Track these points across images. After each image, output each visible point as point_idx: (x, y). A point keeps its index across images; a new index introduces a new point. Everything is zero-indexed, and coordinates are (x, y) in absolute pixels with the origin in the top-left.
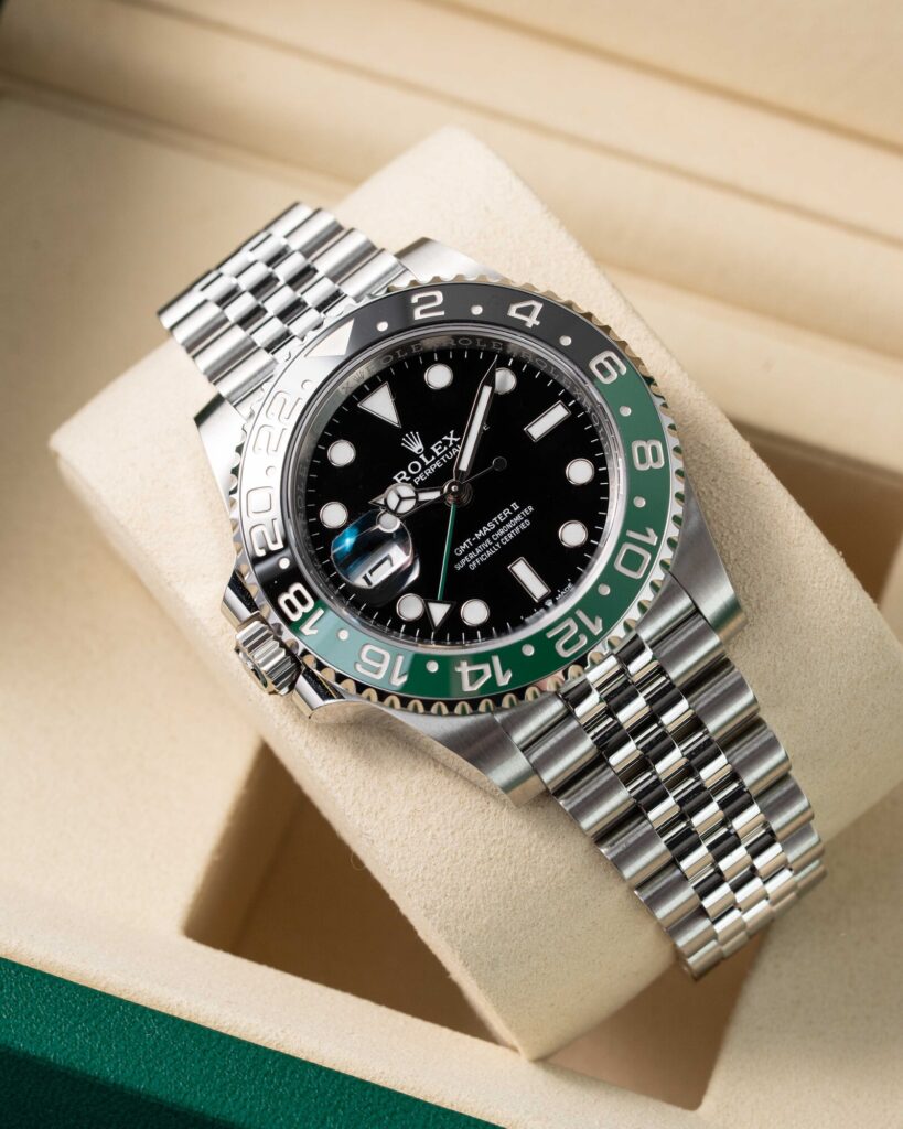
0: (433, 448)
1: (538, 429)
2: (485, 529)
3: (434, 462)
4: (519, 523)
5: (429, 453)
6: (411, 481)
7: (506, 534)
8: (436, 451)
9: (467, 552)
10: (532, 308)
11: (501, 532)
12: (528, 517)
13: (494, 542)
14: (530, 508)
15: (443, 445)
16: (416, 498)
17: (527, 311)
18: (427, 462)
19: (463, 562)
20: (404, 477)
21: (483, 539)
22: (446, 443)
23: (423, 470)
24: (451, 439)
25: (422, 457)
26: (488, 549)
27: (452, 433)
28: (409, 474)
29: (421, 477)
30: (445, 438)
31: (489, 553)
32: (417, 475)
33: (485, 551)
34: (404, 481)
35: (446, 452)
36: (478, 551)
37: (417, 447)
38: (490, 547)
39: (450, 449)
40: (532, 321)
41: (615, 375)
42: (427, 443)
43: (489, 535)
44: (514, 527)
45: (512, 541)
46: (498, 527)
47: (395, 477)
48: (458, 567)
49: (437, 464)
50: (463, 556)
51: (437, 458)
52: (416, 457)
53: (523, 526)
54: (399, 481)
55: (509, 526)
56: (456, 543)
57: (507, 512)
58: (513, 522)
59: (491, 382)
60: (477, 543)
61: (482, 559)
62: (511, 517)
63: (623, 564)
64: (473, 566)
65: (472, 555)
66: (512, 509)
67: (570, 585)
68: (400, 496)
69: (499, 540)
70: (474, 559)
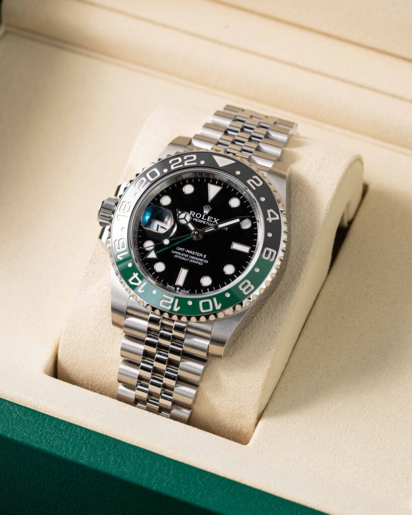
0: (209, 217)
1: (236, 246)
2: (191, 252)
3: (204, 220)
4: (200, 261)
5: (206, 217)
6: (193, 218)
7: (193, 260)
8: (209, 219)
9: (180, 251)
10: (275, 216)
11: (193, 258)
12: (203, 263)
13: (188, 258)
14: (207, 262)
15: (212, 219)
16: (188, 223)
17: (273, 215)
18: (203, 218)
19: (175, 252)
20: (193, 215)
21: (187, 253)
22: (213, 220)
23: (199, 219)
24: (216, 221)
25: (204, 216)
26: (185, 257)
27: (218, 220)
28: (195, 215)
29: (196, 220)
30: (215, 219)
31: (183, 259)
32: (196, 218)
33: (183, 257)
34: (192, 215)
35: (210, 222)
36: (182, 255)
37: (206, 212)
38: (186, 257)
39: (212, 223)
40: (270, 219)
41: (268, 258)
42: (209, 214)
43: (190, 254)
44: (197, 261)
45: (192, 263)
46: (194, 256)
47: (191, 212)
48: (173, 252)
49: (204, 222)
50: (177, 251)
51: (206, 221)
52: (202, 214)
53: (199, 263)
54: (191, 213)
55: (197, 259)
56: (181, 246)
57: (201, 255)
58: (199, 259)
59: (241, 220)
60: (184, 252)
61: (180, 258)
62: (200, 257)
63: (203, 303)
64: (176, 256)
65: (179, 253)
66: (203, 256)
67: (188, 292)
68: (185, 217)
69: (190, 259)
70: (178, 255)
